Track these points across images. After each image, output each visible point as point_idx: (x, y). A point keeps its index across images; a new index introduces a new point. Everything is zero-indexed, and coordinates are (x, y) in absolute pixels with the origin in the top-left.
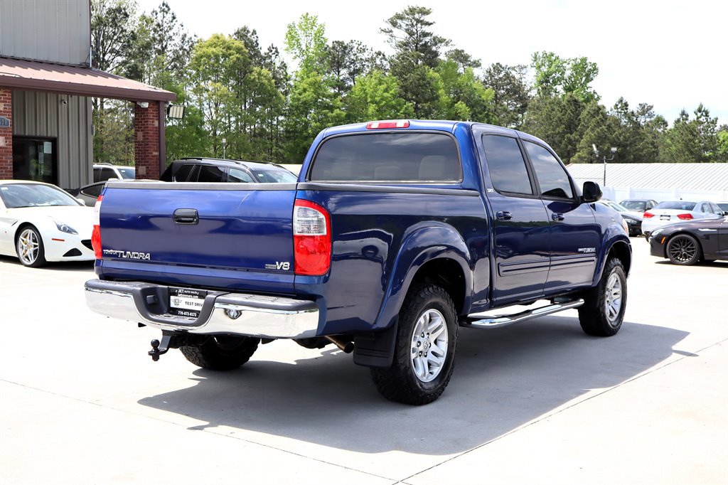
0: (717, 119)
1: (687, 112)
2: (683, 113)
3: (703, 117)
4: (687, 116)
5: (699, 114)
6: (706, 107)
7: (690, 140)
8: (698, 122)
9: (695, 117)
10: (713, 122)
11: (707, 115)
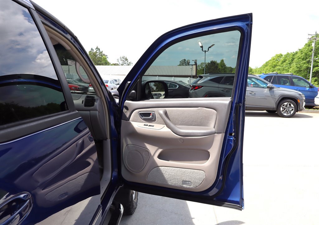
0: (102, 51)
1: (93, 49)
2: (92, 49)
3: (98, 51)
4: (93, 50)
5: (97, 50)
6: (99, 47)
7: (95, 58)
8: (96, 52)
9: (96, 50)
10: (101, 52)
11: (99, 50)
